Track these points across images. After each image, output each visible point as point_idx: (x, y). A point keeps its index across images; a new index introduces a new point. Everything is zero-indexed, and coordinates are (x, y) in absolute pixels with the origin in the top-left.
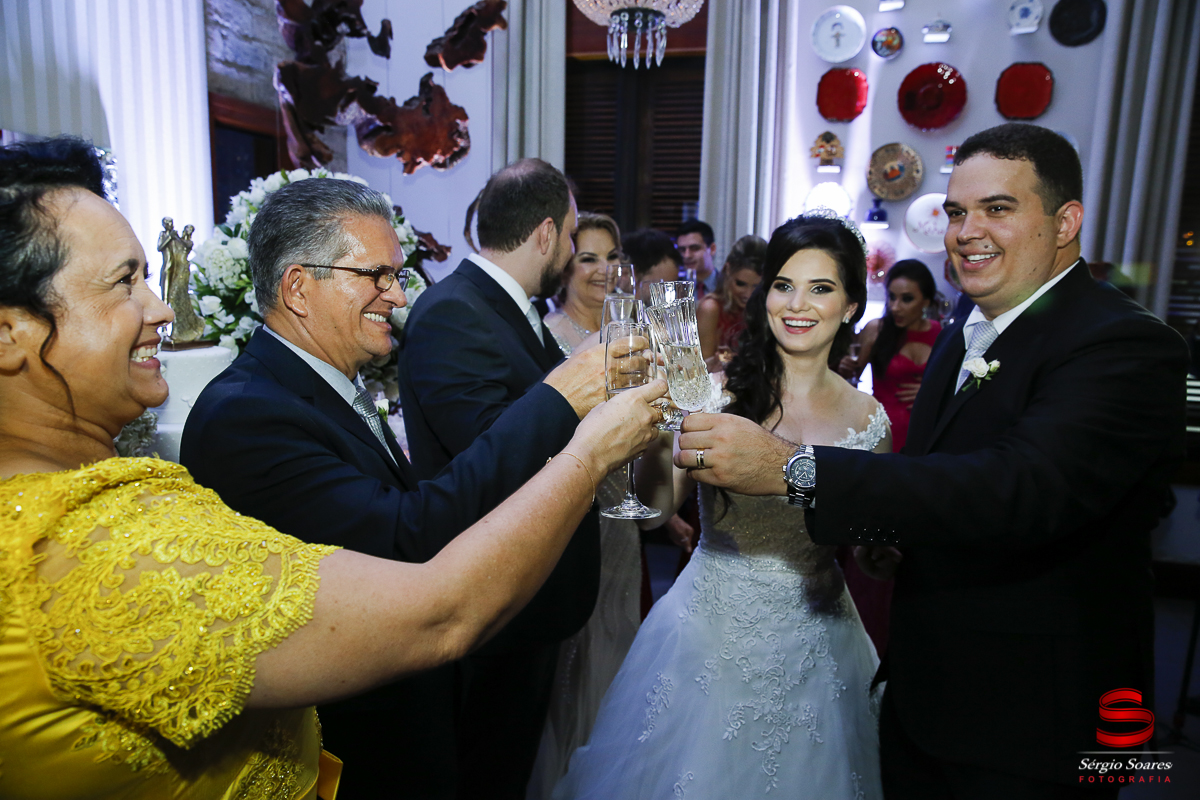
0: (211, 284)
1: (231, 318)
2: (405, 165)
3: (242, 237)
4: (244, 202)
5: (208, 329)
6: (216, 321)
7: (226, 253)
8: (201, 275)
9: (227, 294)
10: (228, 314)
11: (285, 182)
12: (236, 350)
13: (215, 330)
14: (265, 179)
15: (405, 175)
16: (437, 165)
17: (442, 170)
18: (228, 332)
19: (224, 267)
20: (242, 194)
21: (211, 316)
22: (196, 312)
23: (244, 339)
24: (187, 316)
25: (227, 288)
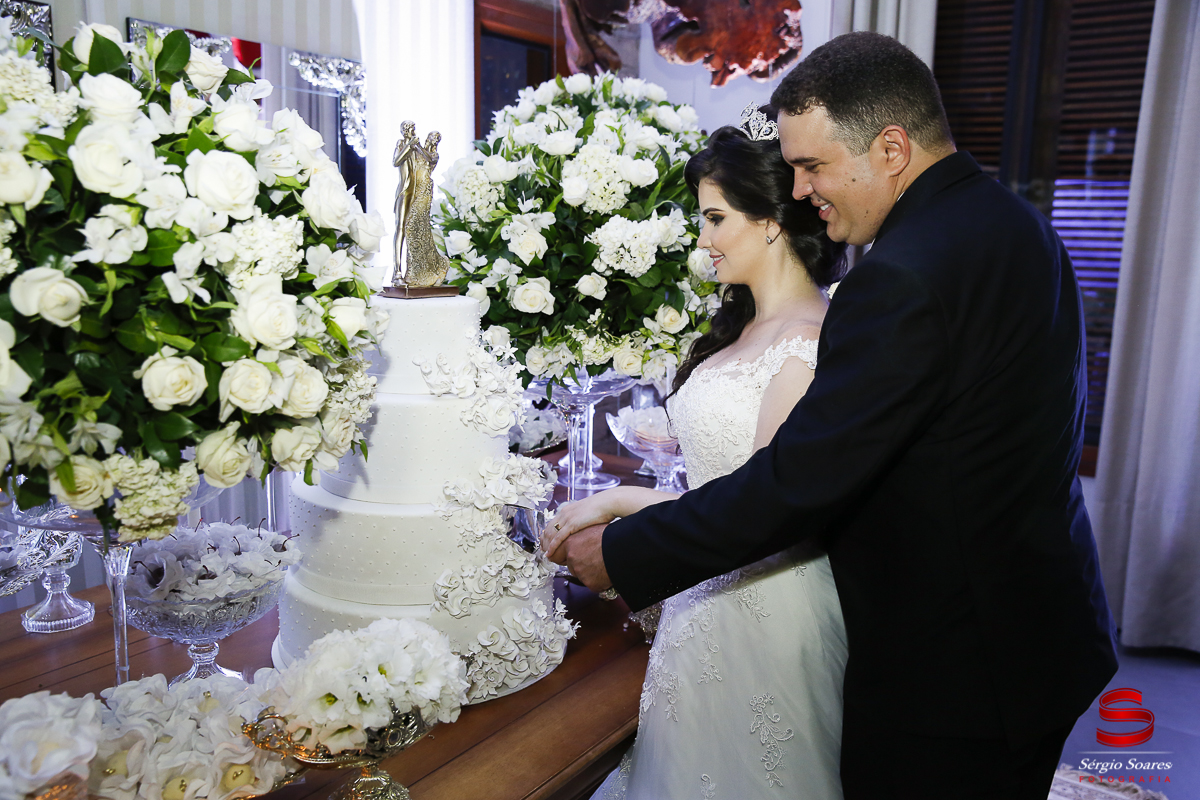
0: (462, 218)
1: (483, 261)
2: (714, 74)
3: (502, 155)
4: (508, 118)
5: (453, 274)
6: (463, 264)
7: (481, 175)
8: (449, 206)
9: (480, 229)
10: (479, 255)
11: (560, 92)
12: (488, 301)
13: (462, 276)
14: (535, 89)
15: (714, 87)
16: (758, 74)
17: (762, 81)
18: (478, 278)
19: (478, 193)
20: (508, 108)
21: (458, 257)
22: (440, 252)
23: (498, 289)
24: (426, 253)
25: (480, 222)
